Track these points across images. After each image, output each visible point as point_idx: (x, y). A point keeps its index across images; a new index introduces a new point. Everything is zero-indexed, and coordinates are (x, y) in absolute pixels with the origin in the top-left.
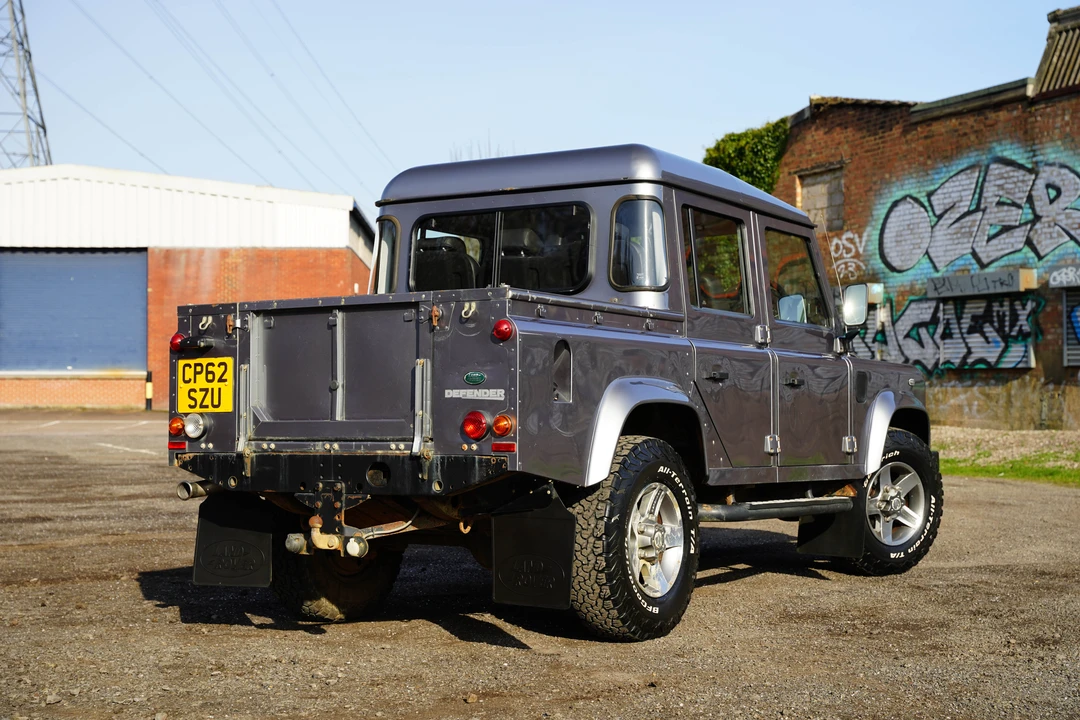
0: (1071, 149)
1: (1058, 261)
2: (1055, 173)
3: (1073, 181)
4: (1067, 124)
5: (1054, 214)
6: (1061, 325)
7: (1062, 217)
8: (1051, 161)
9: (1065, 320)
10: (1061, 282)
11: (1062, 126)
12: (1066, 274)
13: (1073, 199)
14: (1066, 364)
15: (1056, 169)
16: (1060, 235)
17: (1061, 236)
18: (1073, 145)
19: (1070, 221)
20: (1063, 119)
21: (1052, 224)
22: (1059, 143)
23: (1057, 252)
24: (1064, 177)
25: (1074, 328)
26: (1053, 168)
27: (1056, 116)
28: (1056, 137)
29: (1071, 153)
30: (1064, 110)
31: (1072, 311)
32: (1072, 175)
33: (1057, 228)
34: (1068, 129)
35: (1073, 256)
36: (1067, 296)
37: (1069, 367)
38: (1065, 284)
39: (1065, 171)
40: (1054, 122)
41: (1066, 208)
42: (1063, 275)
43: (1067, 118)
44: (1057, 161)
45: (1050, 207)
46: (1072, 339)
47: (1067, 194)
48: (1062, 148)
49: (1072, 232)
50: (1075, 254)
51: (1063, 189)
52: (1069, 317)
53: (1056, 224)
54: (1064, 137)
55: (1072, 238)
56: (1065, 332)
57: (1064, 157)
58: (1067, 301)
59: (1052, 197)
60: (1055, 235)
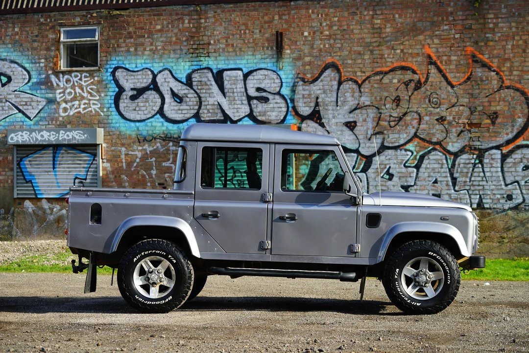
0: (19, 51)
1: (8, 126)
2: (6, 66)
3: (21, 73)
4: (17, 34)
5: (5, 94)
6: (12, 170)
7: (13, 96)
8: (3, 57)
9: (15, 166)
10: (17, 141)
11: (12, 35)
12: (22, 136)
13: (21, 85)
14: (15, 196)
15: (7, 64)
16: (10, 108)
17: (12, 109)
18: (21, 49)
19: (18, 100)
20: (13, 30)
21: (4, 101)
22: (10, 46)
23: (7, 119)
24: (14, 70)
25: (22, 172)
26: (5, 62)
27: (8, 27)
28: (8, 42)
29: (20, 54)
30: (14, 24)
31: (21, 160)
32: (20, 69)
33: (8, 103)
34: (17, 37)
35: (21, 124)
36: (17, 150)
37: (18, 198)
38: (20, 143)
39: (16, 66)
40: (6, 31)
41: (15, 91)
42: (19, 136)
43: (16, 30)
44: (8, 58)
45: (2, 89)
46: (21, 179)
47: (16, 81)
48: (12, 50)
49: (21, 107)
50: (23, 122)
51: (13, 77)
52: (19, 164)
53: (7, 101)
54: (14, 43)
55: (20, 111)
56: (15, 174)
57: (14, 56)
58: (17, 154)
59: (3, 82)
60: (6, 108)
